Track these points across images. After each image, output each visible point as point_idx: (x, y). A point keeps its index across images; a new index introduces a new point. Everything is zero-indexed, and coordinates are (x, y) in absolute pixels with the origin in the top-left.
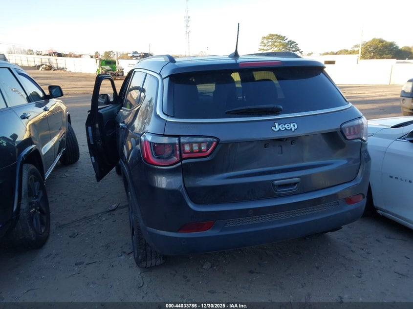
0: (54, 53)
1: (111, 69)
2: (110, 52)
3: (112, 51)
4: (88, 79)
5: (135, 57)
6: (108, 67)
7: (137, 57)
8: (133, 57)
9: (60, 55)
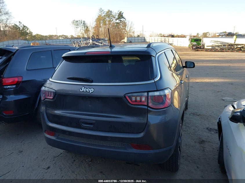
0: (170, 35)
1: (196, 44)
2: (207, 33)
3: (208, 32)
4: (182, 50)
5: (221, 35)
6: (195, 43)
7: (223, 35)
8: (220, 35)
9: (173, 36)
